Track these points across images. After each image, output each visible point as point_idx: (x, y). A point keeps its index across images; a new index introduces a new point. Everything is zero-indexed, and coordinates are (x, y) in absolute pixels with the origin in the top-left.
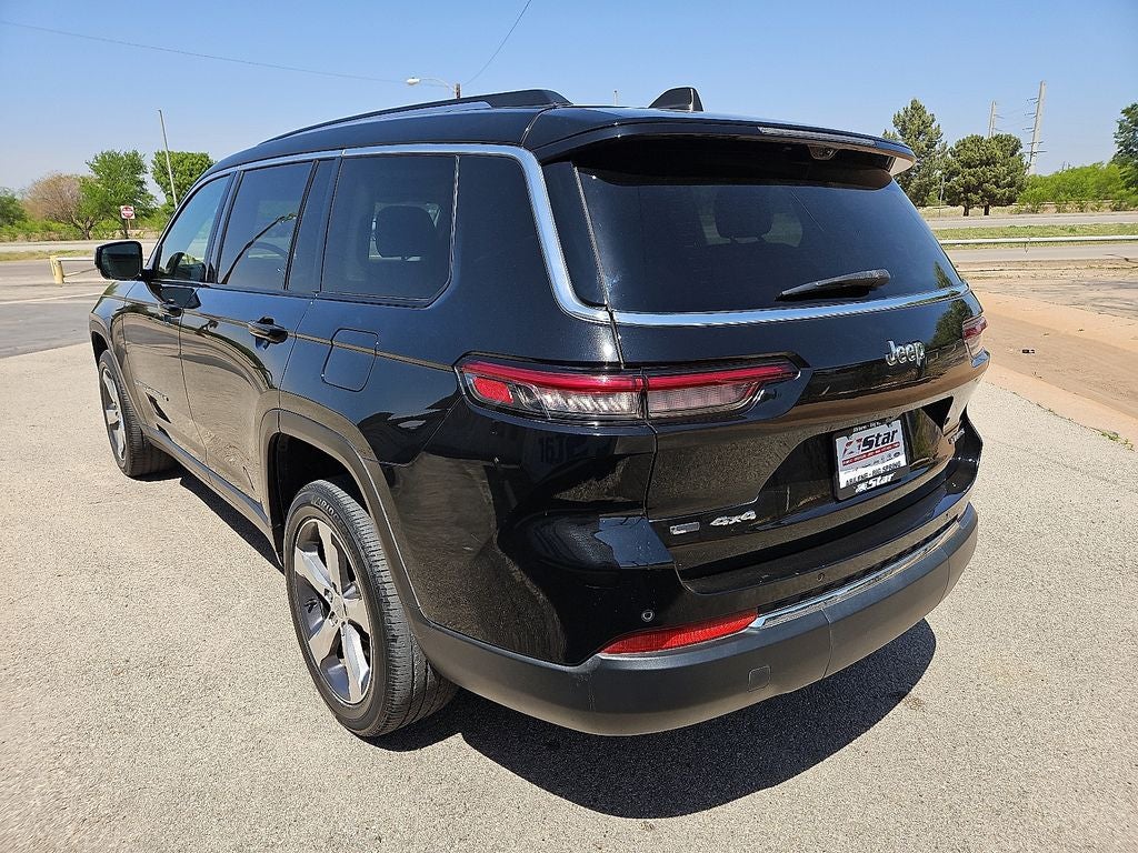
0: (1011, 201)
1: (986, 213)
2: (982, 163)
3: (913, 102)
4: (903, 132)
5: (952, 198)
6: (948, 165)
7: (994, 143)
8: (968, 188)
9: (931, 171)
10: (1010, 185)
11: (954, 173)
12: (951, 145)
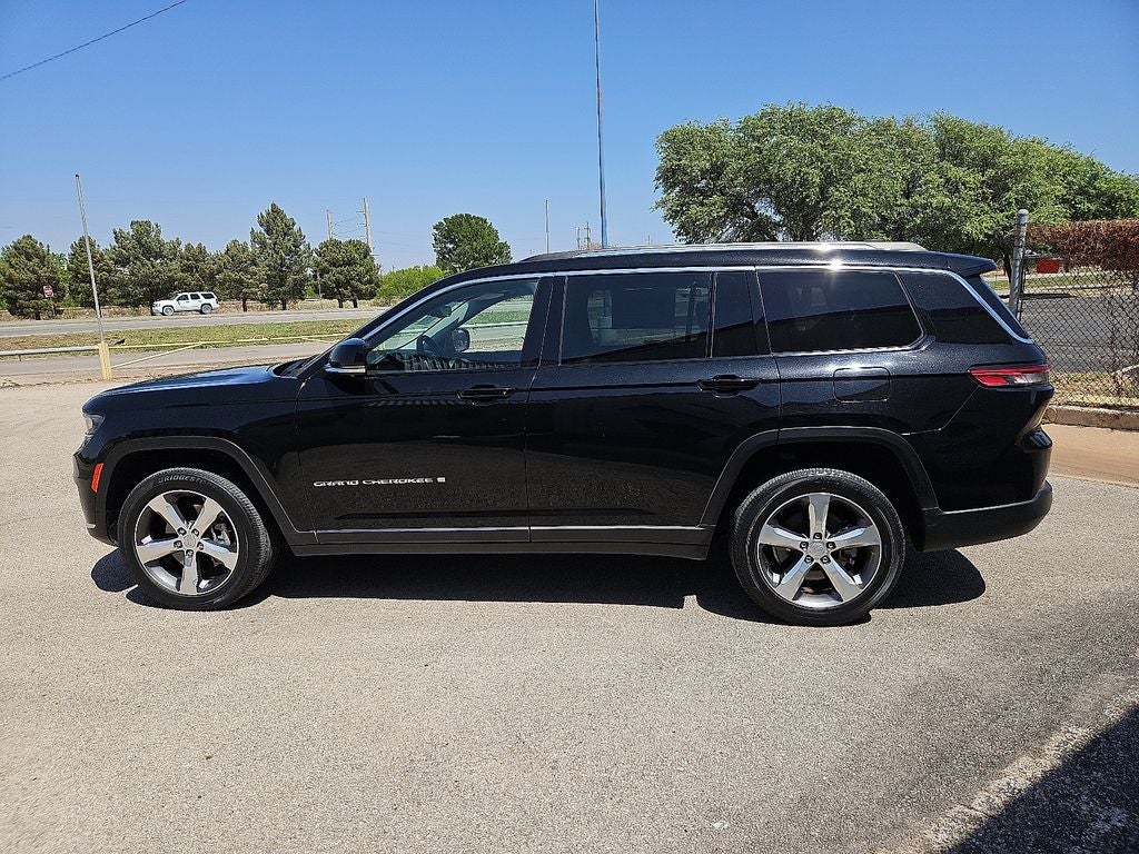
0: (372, 295)
1: (356, 306)
2: (345, 264)
3: (273, 205)
4: (269, 231)
5: (328, 293)
6: (318, 264)
7: (351, 247)
8: (338, 284)
9: (302, 269)
10: (370, 282)
11: (324, 271)
12: (315, 246)
